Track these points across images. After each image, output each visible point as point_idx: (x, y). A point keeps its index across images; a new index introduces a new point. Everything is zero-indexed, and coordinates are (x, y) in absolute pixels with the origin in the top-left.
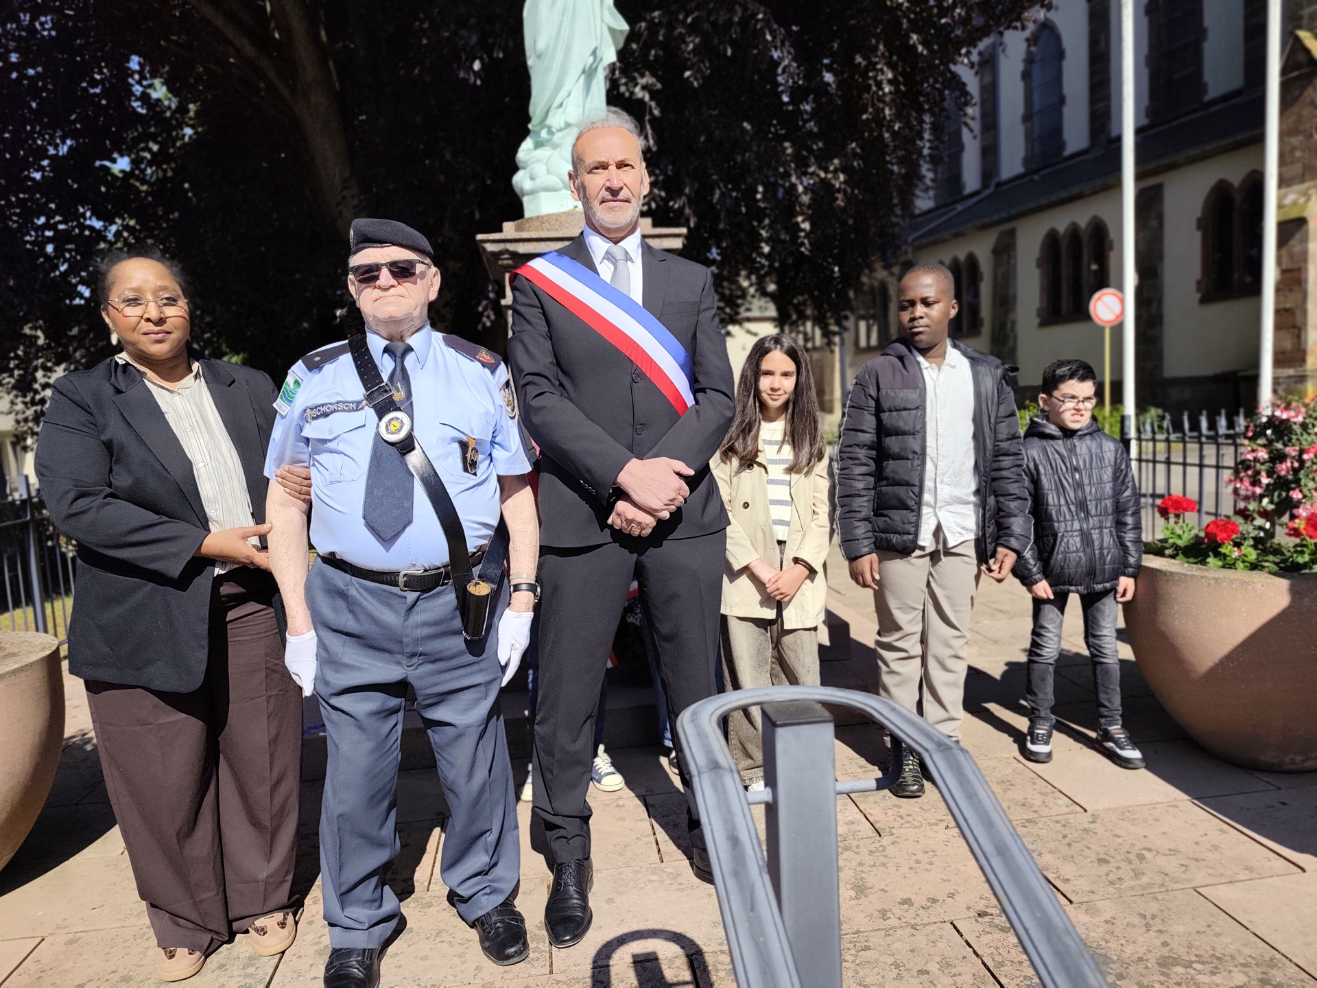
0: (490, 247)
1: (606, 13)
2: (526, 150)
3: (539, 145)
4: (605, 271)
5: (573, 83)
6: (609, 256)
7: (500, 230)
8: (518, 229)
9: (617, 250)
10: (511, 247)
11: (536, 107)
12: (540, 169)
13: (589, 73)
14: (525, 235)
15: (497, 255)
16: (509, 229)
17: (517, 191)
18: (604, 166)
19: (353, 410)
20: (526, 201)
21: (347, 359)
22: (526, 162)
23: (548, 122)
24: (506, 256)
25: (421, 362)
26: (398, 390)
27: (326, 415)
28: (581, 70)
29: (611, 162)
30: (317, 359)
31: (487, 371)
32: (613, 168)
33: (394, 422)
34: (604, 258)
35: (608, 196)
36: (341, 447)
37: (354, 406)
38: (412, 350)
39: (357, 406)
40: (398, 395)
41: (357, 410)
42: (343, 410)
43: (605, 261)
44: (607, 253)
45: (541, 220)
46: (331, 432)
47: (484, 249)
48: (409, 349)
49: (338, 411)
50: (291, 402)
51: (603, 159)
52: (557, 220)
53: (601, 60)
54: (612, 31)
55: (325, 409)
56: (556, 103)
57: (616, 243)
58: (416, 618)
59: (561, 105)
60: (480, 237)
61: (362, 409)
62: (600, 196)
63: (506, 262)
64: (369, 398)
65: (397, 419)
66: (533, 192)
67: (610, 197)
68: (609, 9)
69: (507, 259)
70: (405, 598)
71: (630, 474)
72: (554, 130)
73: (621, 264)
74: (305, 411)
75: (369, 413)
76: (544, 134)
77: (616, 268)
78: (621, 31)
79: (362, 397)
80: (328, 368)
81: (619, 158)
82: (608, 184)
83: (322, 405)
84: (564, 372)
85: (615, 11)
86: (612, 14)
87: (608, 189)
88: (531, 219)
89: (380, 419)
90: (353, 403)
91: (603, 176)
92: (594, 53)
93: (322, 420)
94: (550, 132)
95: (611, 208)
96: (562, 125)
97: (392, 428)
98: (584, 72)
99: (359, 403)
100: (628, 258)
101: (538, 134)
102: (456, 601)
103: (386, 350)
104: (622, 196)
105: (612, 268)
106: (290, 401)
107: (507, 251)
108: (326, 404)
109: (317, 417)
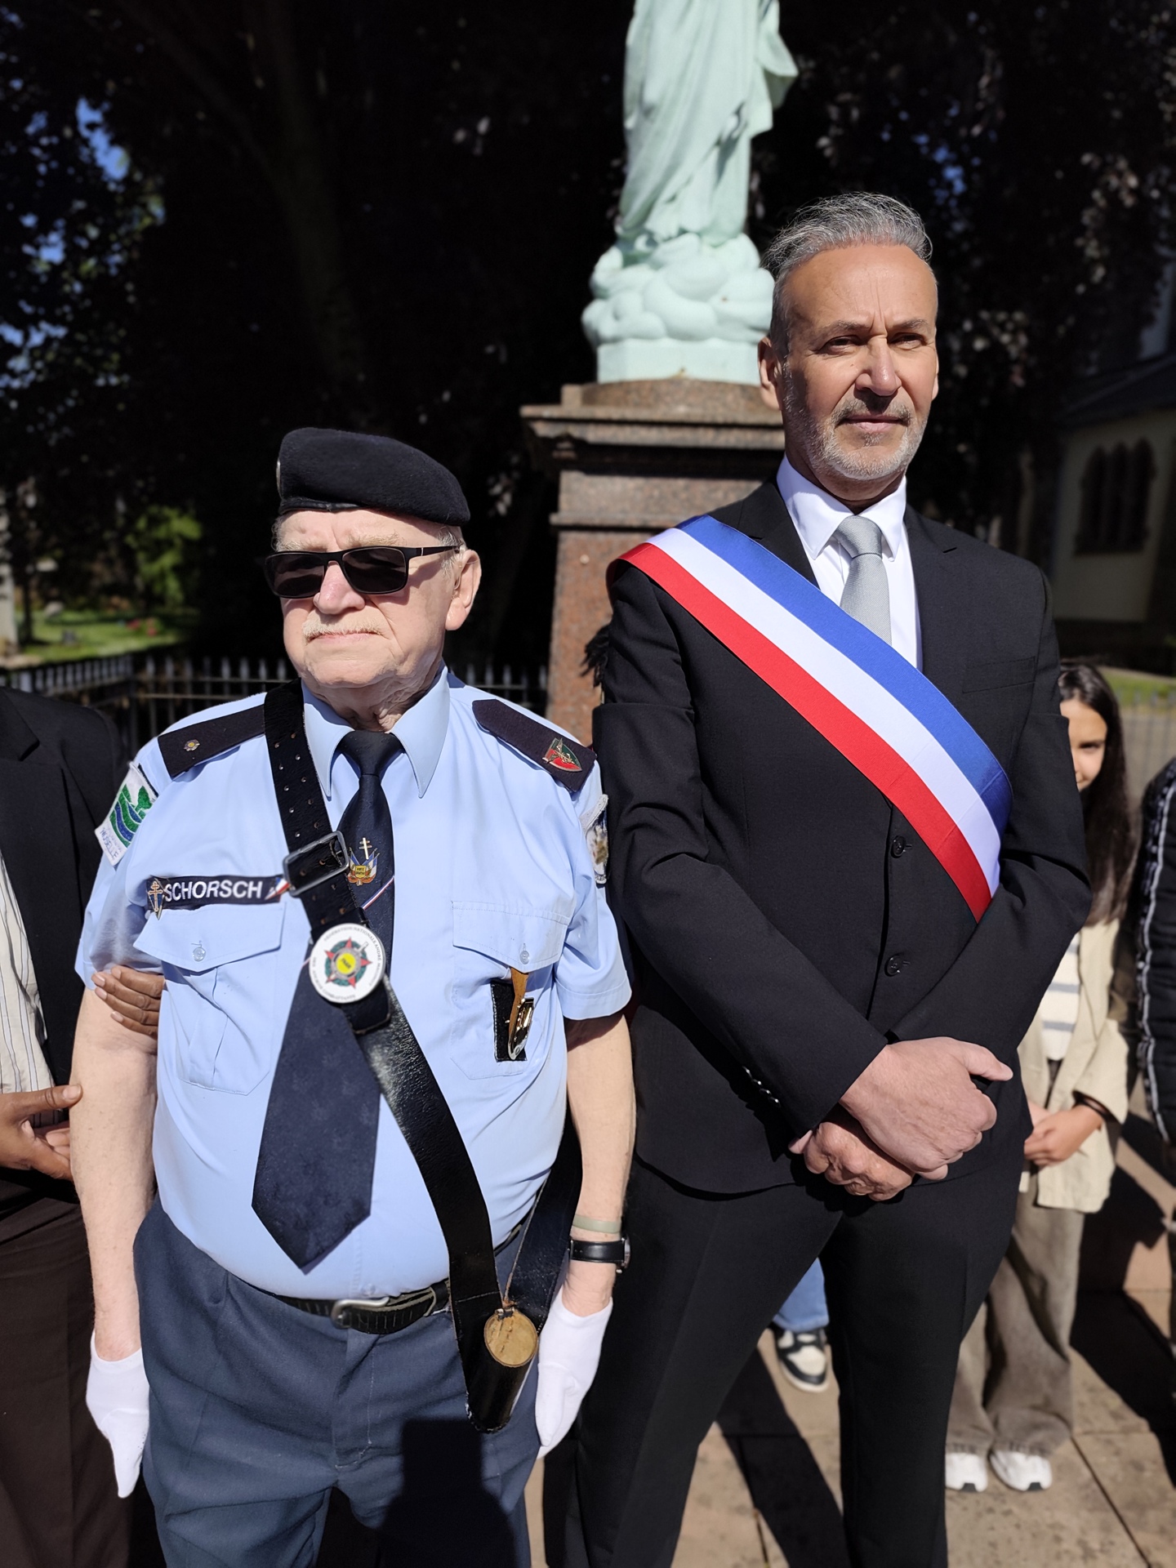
0: (542, 430)
1: (764, 46)
2: (608, 267)
3: (630, 261)
4: (830, 571)
5: (700, 159)
6: (840, 540)
7: (555, 399)
8: (588, 400)
9: (858, 528)
10: (575, 431)
11: (634, 198)
12: (630, 302)
13: (726, 147)
14: (600, 412)
15: (551, 443)
16: (572, 397)
17: (590, 336)
18: (859, 336)
19: (254, 900)
20: (603, 352)
21: (255, 751)
22: (606, 290)
23: (650, 225)
24: (566, 445)
25: (421, 781)
26: (361, 859)
27: (193, 904)
28: (713, 138)
29: (880, 327)
30: (192, 746)
31: (563, 792)
32: (880, 342)
33: (346, 955)
34: (829, 543)
35: (859, 407)
36: (222, 995)
37: (259, 889)
38: (404, 751)
39: (265, 891)
40: (364, 871)
41: (262, 901)
42: (232, 900)
43: (829, 548)
44: (839, 533)
45: (626, 389)
46: (199, 953)
47: (532, 432)
48: (395, 747)
49: (220, 900)
50: (130, 836)
51: (861, 320)
52: (652, 389)
53: (746, 125)
54: (769, 77)
55: (191, 890)
56: (667, 194)
57: (857, 509)
58: (368, 1385)
59: (673, 199)
60: (528, 411)
61: (276, 899)
62: (841, 406)
63: (565, 454)
64: (298, 872)
65: (354, 945)
66: (615, 340)
67: (865, 411)
68: (769, 38)
69: (567, 450)
70: (344, 1342)
71: (876, 1088)
72: (657, 238)
73: (868, 562)
74: (148, 882)
75: (292, 911)
76: (640, 244)
77: (855, 571)
78: (783, 79)
79: (280, 871)
80: (214, 769)
81: (899, 319)
82: (866, 380)
83: (186, 880)
84: (718, 799)
85: (778, 42)
86: (773, 48)
87: (863, 393)
88: (609, 386)
89: (316, 934)
90: (256, 880)
91: (853, 359)
92: (738, 112)
93: (183, 913)
94: (652, 242)
95: (864, 439)
96: (674, 231)
97: (341, 969)
98: (718, 143)
99: (270, 882)
100: (883, 546)
101: (630, 243)
102: (456, 1347)
103: (343, 747)
104: (894, 408)
105: (845, 566)
106: (126, 833)
107: (568, 437)
108: (195, 879)
109: (173, 905)
